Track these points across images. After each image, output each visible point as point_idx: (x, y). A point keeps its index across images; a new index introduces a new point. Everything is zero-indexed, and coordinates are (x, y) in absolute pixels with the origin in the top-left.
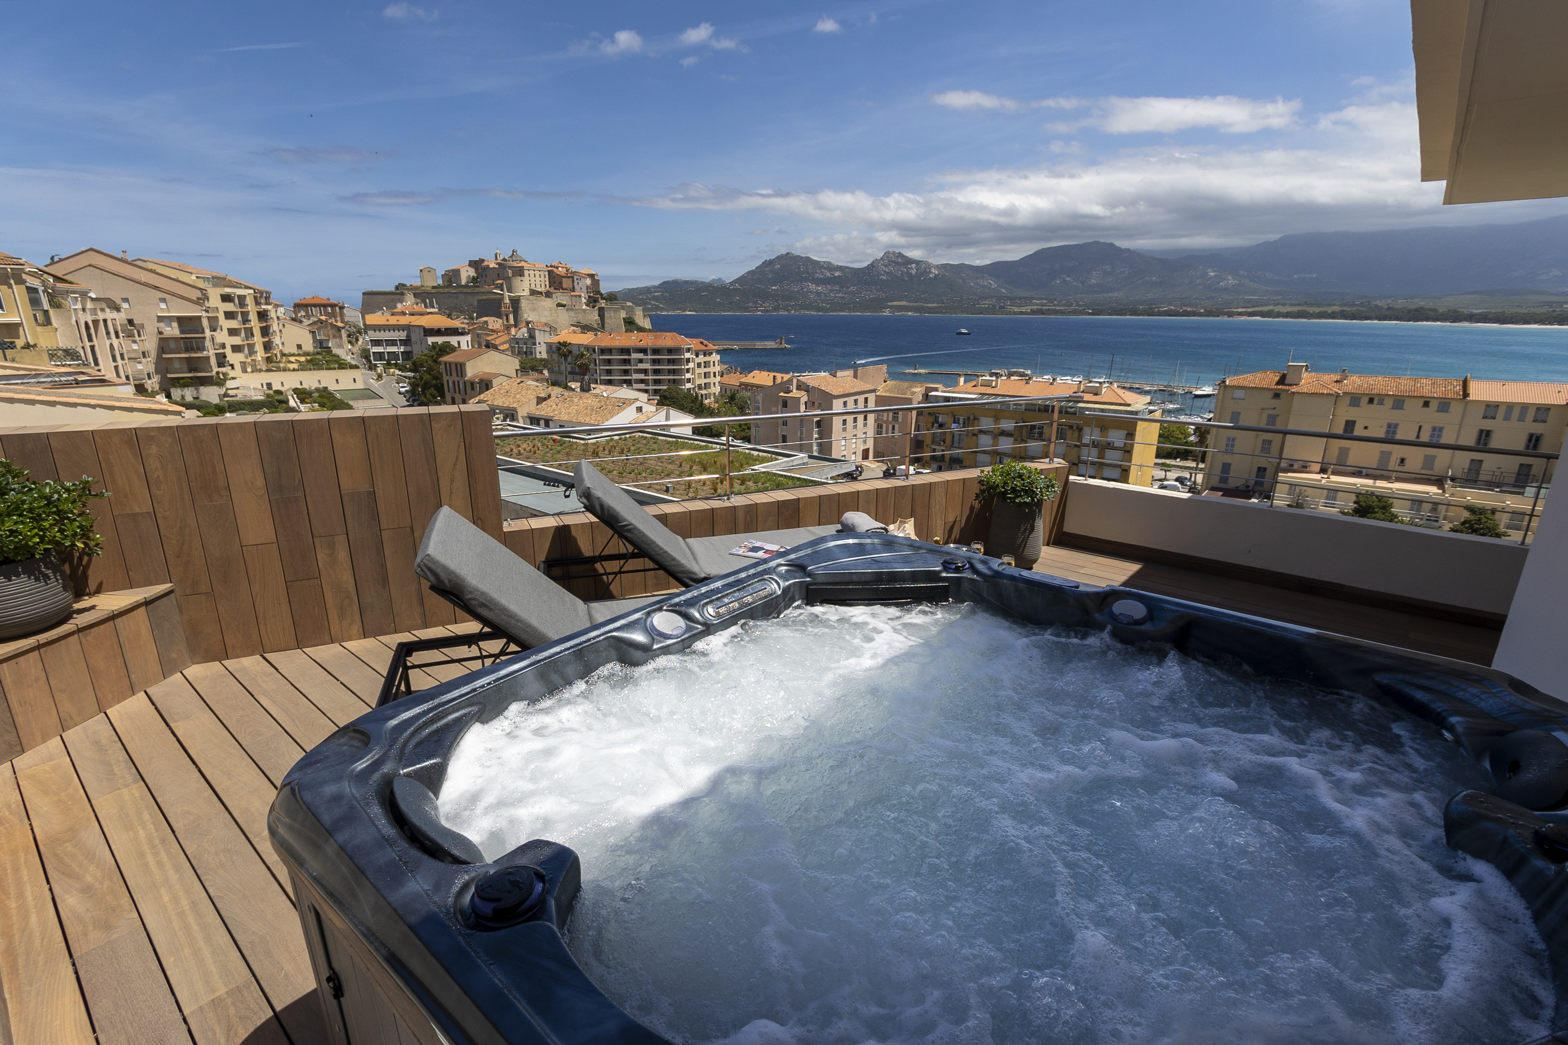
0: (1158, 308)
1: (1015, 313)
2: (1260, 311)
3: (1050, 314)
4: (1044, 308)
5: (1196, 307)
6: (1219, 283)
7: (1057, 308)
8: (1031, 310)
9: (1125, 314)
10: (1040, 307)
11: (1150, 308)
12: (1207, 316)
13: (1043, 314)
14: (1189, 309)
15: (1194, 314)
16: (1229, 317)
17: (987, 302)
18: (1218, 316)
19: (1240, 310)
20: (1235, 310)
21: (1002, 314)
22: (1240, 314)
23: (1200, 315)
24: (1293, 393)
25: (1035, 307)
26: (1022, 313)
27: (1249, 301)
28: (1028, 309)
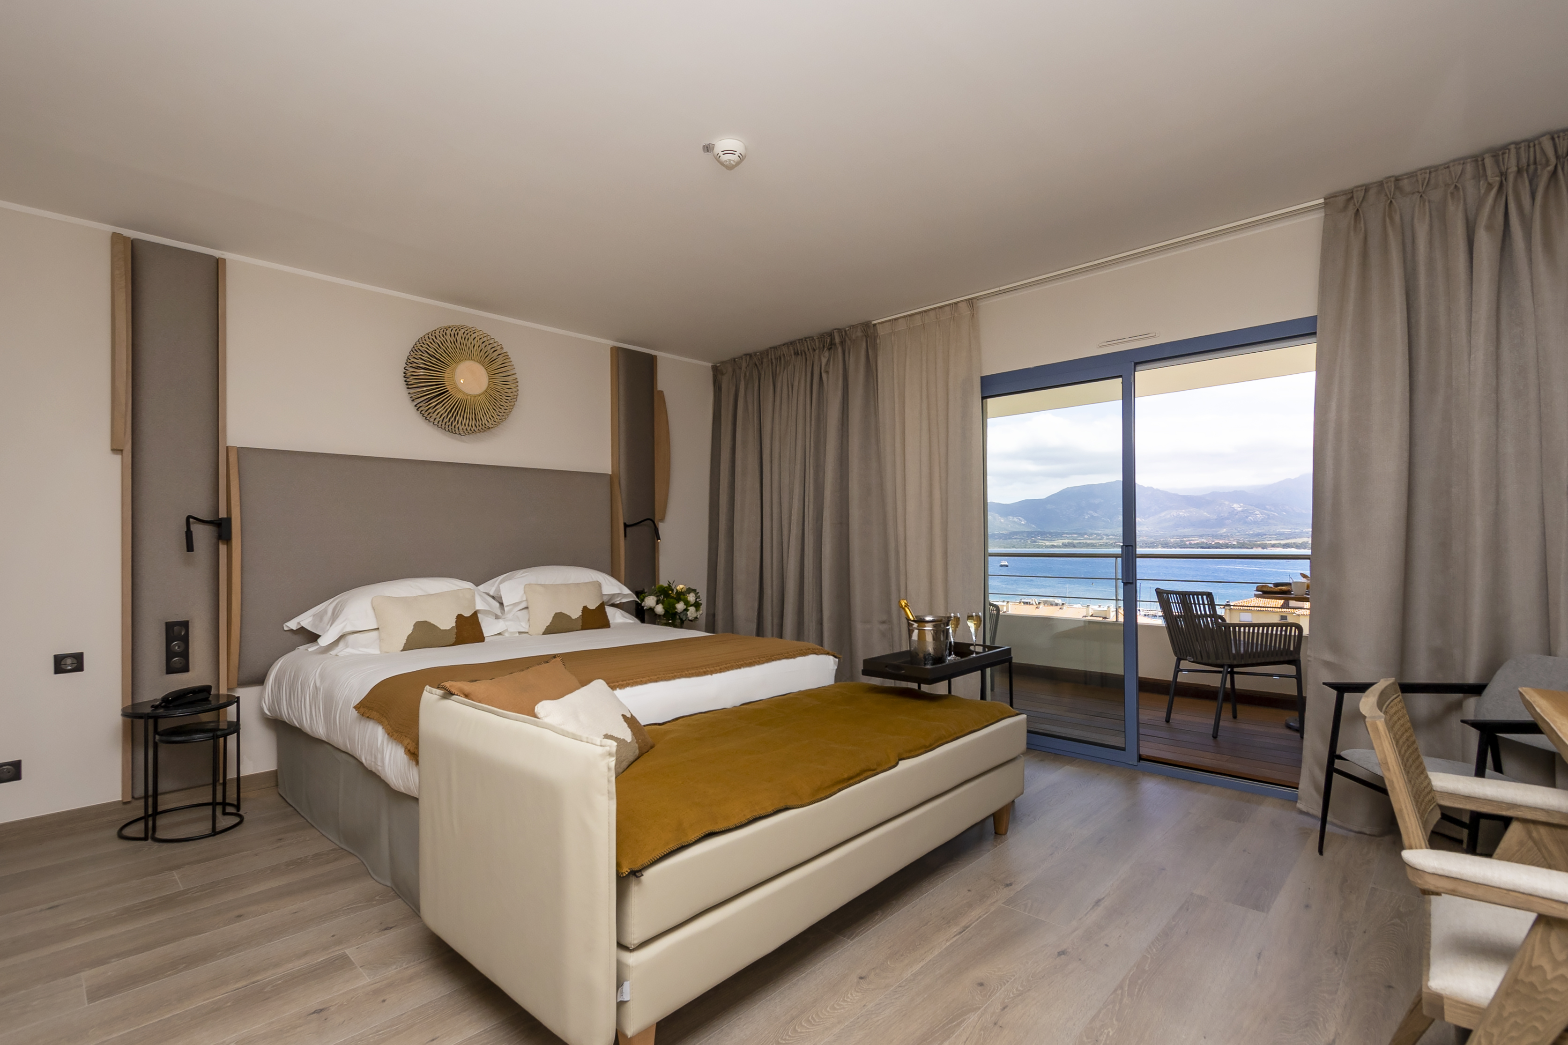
0: (1189, 540)
1: (1047, 547)
2: (1294, 543)
3: (1081, 547)
4: (1075, 541)
5: (1229, 540)
6: (1247, 517)
7: (1089, 542)
8: (1063, 544)
9: (1157, 547)
10: (1070, 541)
11: (1182, 541)
12: (1241, 548)
13: (1074, 547)
14: (1221, 542)
15: (1227, 546)
16: (1263, 548)
17: (1018, 537)
18: (1252, 548)
19: (1273, 542)
20: (1268, 542)
21: (1034, 547)
22: (1273, 546)
23: (1233, 547)
24: (1299, 615)
25: (1066, 541)
26: (1053, 546)
27: (1281, 534)
28: (1059, 542)
